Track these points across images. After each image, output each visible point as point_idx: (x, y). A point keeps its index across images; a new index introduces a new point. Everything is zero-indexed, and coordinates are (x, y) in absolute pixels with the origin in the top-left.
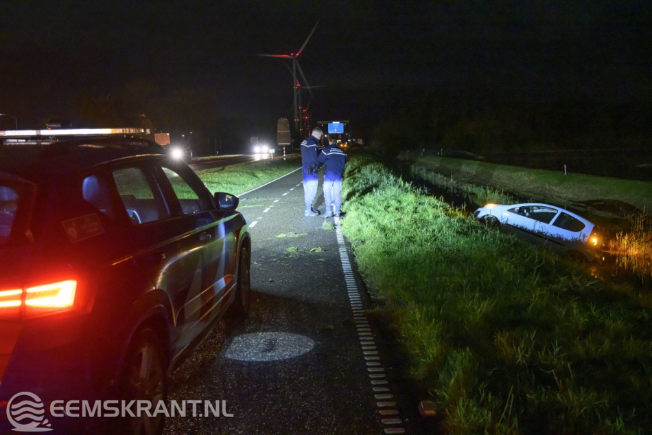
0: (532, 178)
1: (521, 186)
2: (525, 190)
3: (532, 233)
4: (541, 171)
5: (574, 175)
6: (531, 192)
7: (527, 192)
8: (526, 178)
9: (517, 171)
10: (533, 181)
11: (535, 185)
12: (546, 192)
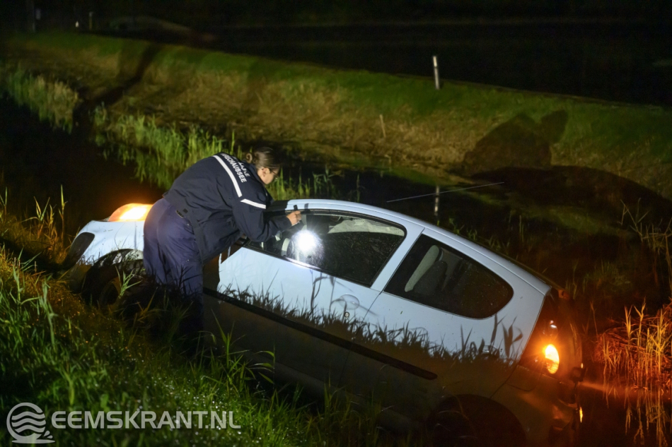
0: (337, 97)
1: (304, 123)
2: (314, 135)
3: (301, 325)
4: (364, 75)
5: (464, 88)
6: (333, 143)
7: (322, 142)
8: (319, 99)
9: (294, 75)
10: (340, 105)
11: (346, 119)
12: (380, 141)
